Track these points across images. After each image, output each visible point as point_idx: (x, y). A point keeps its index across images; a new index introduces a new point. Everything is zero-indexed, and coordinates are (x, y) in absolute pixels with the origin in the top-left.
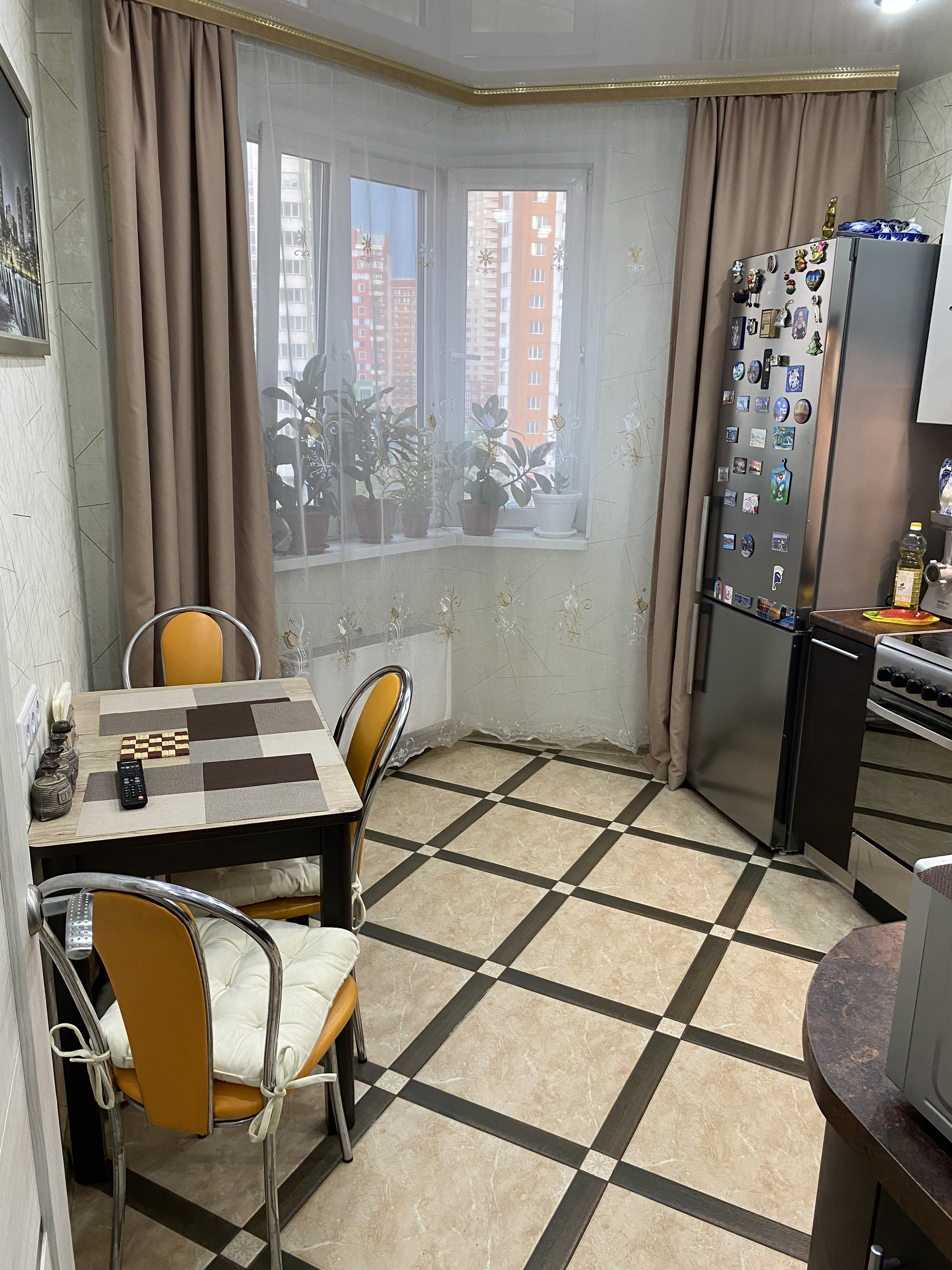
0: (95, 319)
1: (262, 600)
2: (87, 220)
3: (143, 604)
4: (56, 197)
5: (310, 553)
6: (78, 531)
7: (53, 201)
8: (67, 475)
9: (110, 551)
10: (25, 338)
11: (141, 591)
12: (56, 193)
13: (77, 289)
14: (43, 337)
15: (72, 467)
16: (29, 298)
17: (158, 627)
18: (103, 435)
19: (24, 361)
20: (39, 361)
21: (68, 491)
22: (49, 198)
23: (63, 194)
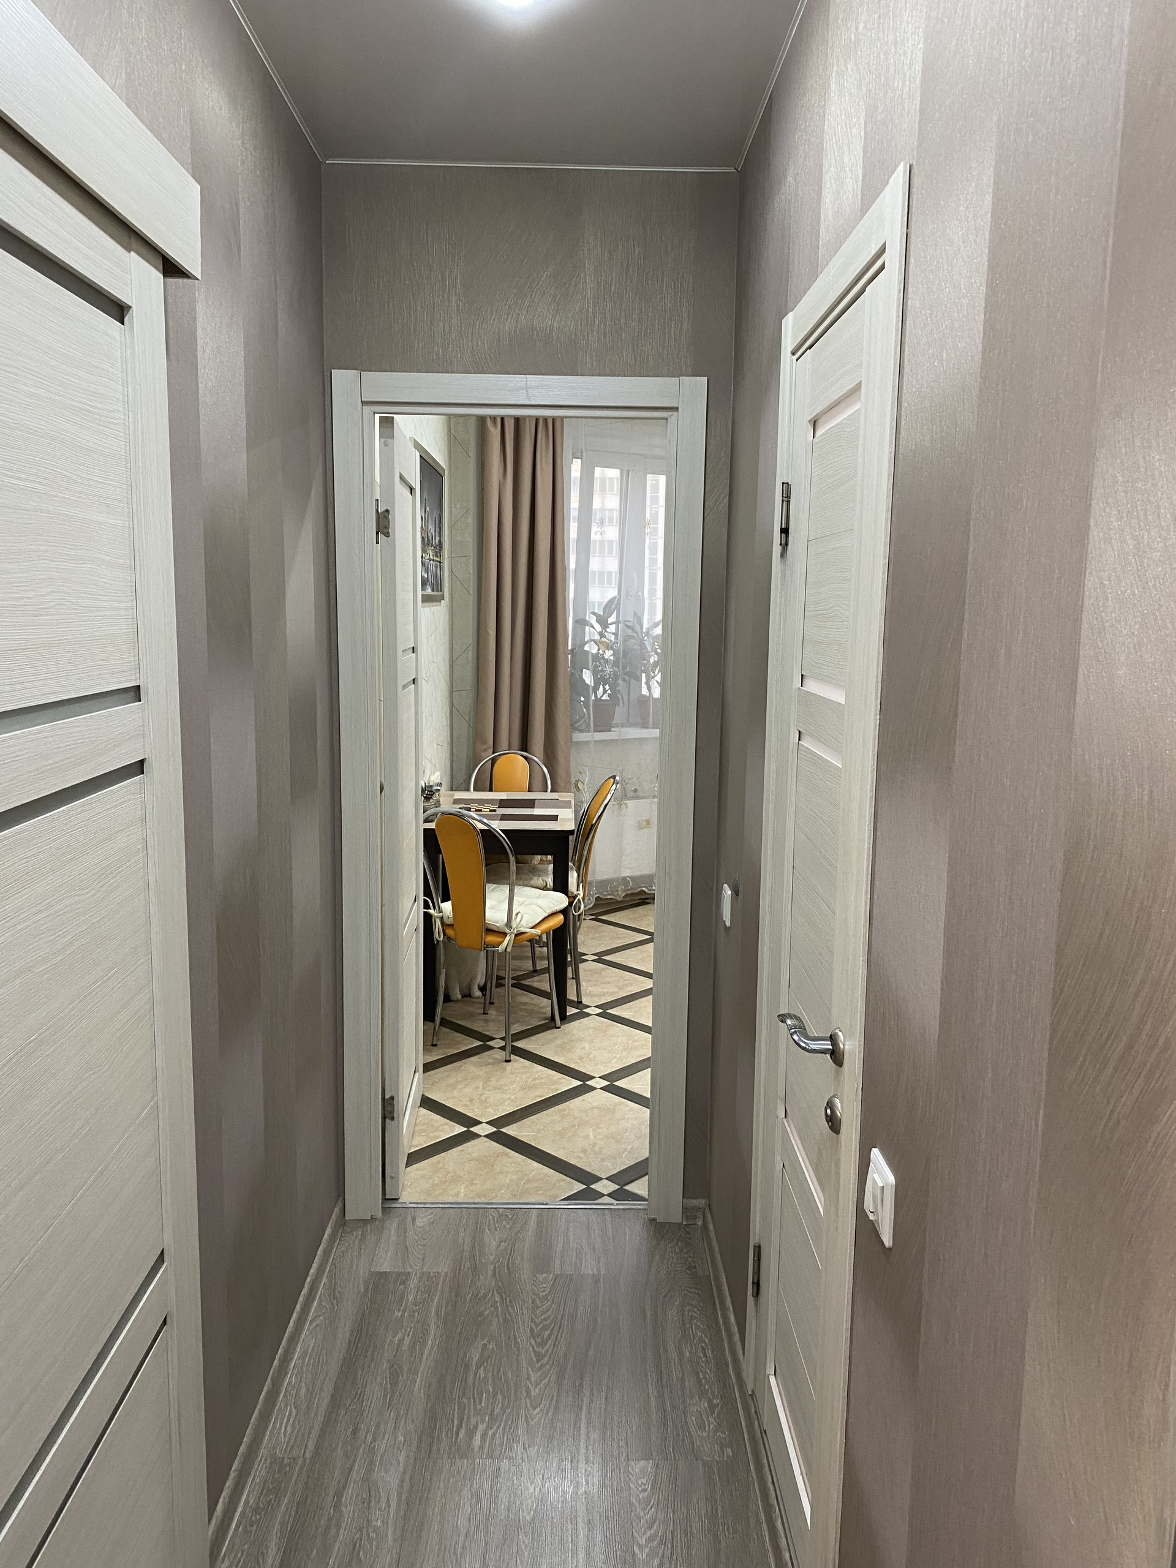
0: (472, 576)
1: (561, 757)
2: (471, 520)
3: (485, 750)
4: (455, 507)
5: (595, 731)
6: (452, 705)
7: (453, 509)
8: (448, 670)
9: (469, 720)
10: (432, 593)
11: (485, 742)
12: (455, 505)
13: (463, 560)
14: (441, 591)
15: (451, 666)
16: (436, 572)
17: (494, 761)
18: (471, 647)
19: (431, 604)
20: (438, 603)
21: (448, 678)
22: (451, 508)
23: (458, 506)
